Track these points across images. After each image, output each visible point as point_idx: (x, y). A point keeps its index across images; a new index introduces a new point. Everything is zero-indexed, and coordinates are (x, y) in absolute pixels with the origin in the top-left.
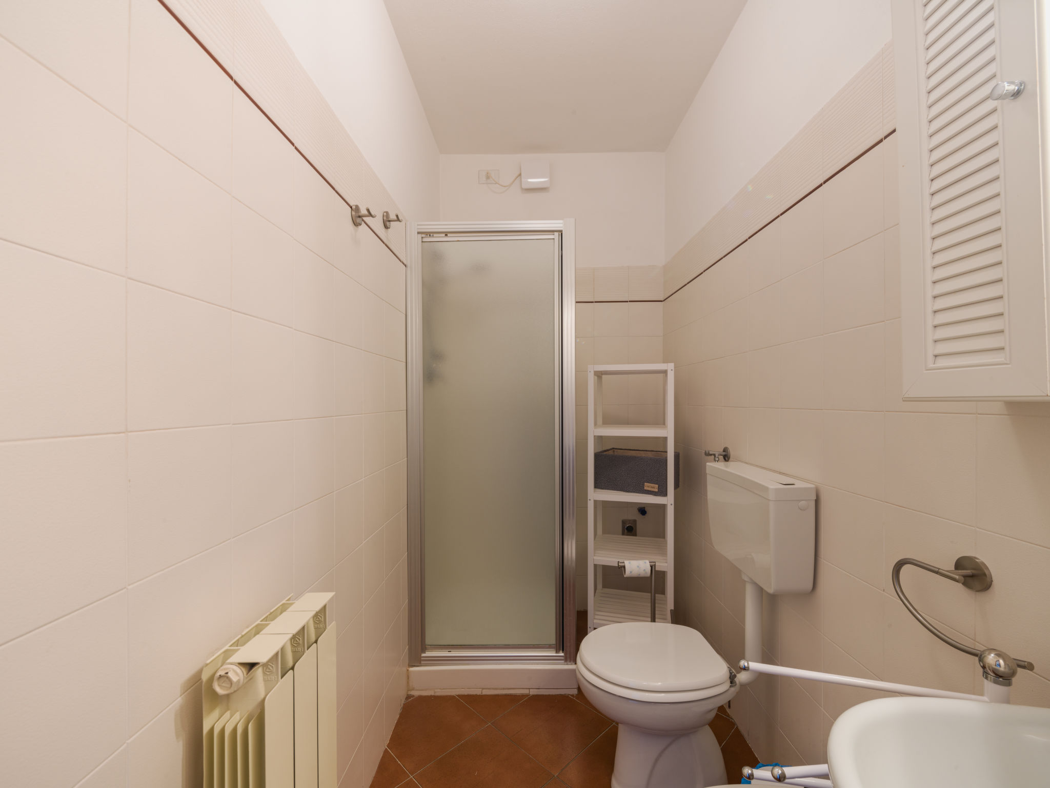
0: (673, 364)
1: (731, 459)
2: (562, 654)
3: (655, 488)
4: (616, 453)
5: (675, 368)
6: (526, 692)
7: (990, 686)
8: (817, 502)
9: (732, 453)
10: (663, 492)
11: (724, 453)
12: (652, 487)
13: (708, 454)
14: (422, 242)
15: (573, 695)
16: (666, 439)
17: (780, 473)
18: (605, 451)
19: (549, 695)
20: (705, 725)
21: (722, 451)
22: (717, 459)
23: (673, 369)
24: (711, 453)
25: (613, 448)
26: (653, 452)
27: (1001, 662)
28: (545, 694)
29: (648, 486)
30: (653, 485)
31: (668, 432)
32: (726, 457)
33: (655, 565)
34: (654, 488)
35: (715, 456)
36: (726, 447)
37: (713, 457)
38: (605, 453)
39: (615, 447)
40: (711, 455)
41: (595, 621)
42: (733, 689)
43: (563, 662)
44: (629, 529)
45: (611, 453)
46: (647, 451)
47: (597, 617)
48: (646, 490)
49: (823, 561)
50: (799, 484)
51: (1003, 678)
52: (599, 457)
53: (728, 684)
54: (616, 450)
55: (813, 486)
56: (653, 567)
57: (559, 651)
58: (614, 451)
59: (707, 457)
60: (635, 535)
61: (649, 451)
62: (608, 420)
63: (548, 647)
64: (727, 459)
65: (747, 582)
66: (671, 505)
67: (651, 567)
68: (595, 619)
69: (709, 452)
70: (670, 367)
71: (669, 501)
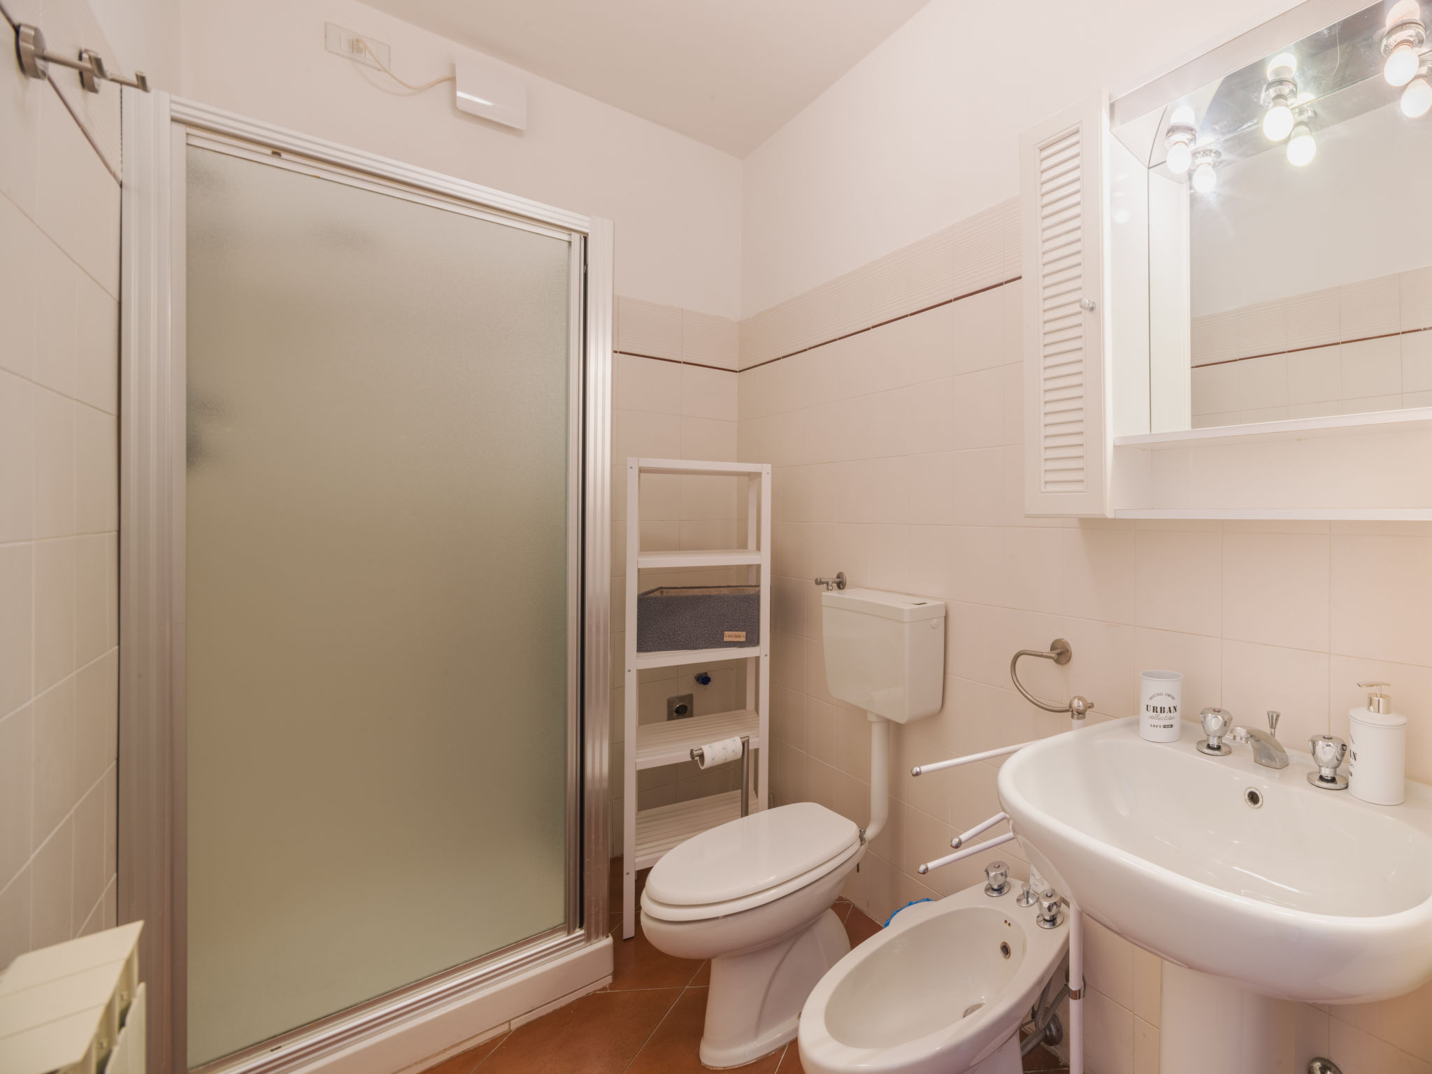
0: (770, 465)
1: (846, 586)
2: (582, 932)
3: (741, 635)
4: (665, 594)
5: (772, 471)
6: (505, 1028)
7: (1076, 722)
8: (946, 618)
9: (849, 579)
10: (753, 640)
11: (838, 580)
12: (736, 636)
13: (819, 582)
14: (188, 144)
15: (604, 989)
16: (758, 567)
17: (908, 594)
18: (649, 592)
19: (554, 1012)
20: (828, 908)
21: (835, 577)
22: (830, 588)
23: (770, 472)
24: (823, 580)
25: (661, 588)
26: (731, 588)
27: (1081, 703)
28: (544, 1014)
29: (729, 636)
30: (737, 633)
31: (763, 559)
32: (841, 585)
33: (748, 741)
34: (739, 636)
35: (827, 583)
36: (841, 573)
37: (825, 585)
38: (651, 595)
39: (663, 586)
40: (823, 583)
41: (637, 860)
42: (863, 847)
43: (583, 943)
44: (681, 710)
45: (657, 594)
46: (720, 587)
47: (639, 853)
48: (726, 642)
49: (950, 677)
50: (930, 603)
51: (1081, 714)
52: (644, 601)
53: (857, 845)
54: (665, 590)
55: (943, 603)
56: (746, 744)
57: (574, 930)
58: (662, 592)
59: (818, 586)
60: (691, 715)
61: (723, 587)
62: (648, 545)
63: (554, 931)
64: (841, 586)
65: (874, 722)
66: (766, 655)
67: (743, 744)
68: (636, 857)
69: (821, 580)
70: (765, 469)
71: (763, 650)
